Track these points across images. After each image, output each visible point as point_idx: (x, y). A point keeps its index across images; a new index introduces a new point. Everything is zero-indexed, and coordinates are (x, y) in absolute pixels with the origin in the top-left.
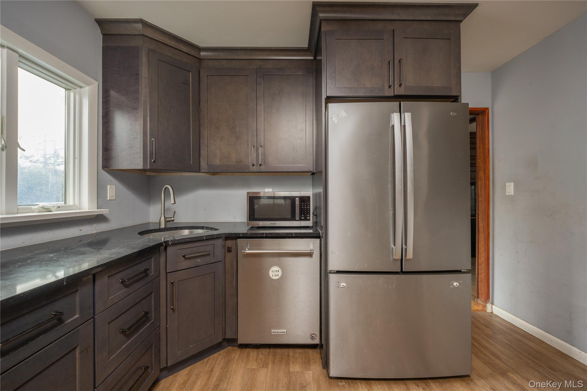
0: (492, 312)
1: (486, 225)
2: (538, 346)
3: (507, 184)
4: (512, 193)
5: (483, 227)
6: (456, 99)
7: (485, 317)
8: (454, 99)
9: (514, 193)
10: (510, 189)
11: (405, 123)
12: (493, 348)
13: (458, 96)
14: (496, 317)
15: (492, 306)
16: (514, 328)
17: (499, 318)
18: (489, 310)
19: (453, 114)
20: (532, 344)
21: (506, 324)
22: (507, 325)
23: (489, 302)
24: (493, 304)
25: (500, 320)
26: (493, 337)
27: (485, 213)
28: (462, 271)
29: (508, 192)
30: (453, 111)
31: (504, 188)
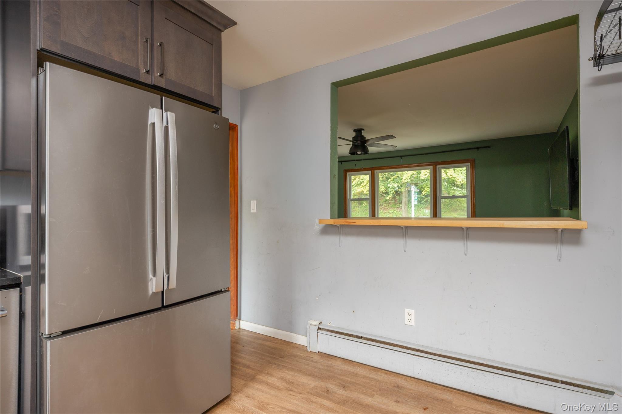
0: (240, 328)
1: (236, 242)
2: (273, 344)
3: (252, 202)
4: (255, 211)
5: (233, 244)
6: (216, 110)
7: (235, 335)
8: (215, 110)
9: (257, 211)
10: (254, 207)
11: (167, 124)
12: (243, 360)
13: (219, 108)
14: (244, 331)
15: (240, 322)
16: (257, 336)
17: (245, 331)
18: (237, 327)
19: (216, 126)
20: (268, 344)
21: (250, 334)
22: (252, 334)
23: (237, 318)
24: (240, 320)
25: (246, 333)
26: (242, 351)
27: (235, 230)
28: (223, 290)
29: (253, 209)
30: (216, 124)
31: (250, 206)
